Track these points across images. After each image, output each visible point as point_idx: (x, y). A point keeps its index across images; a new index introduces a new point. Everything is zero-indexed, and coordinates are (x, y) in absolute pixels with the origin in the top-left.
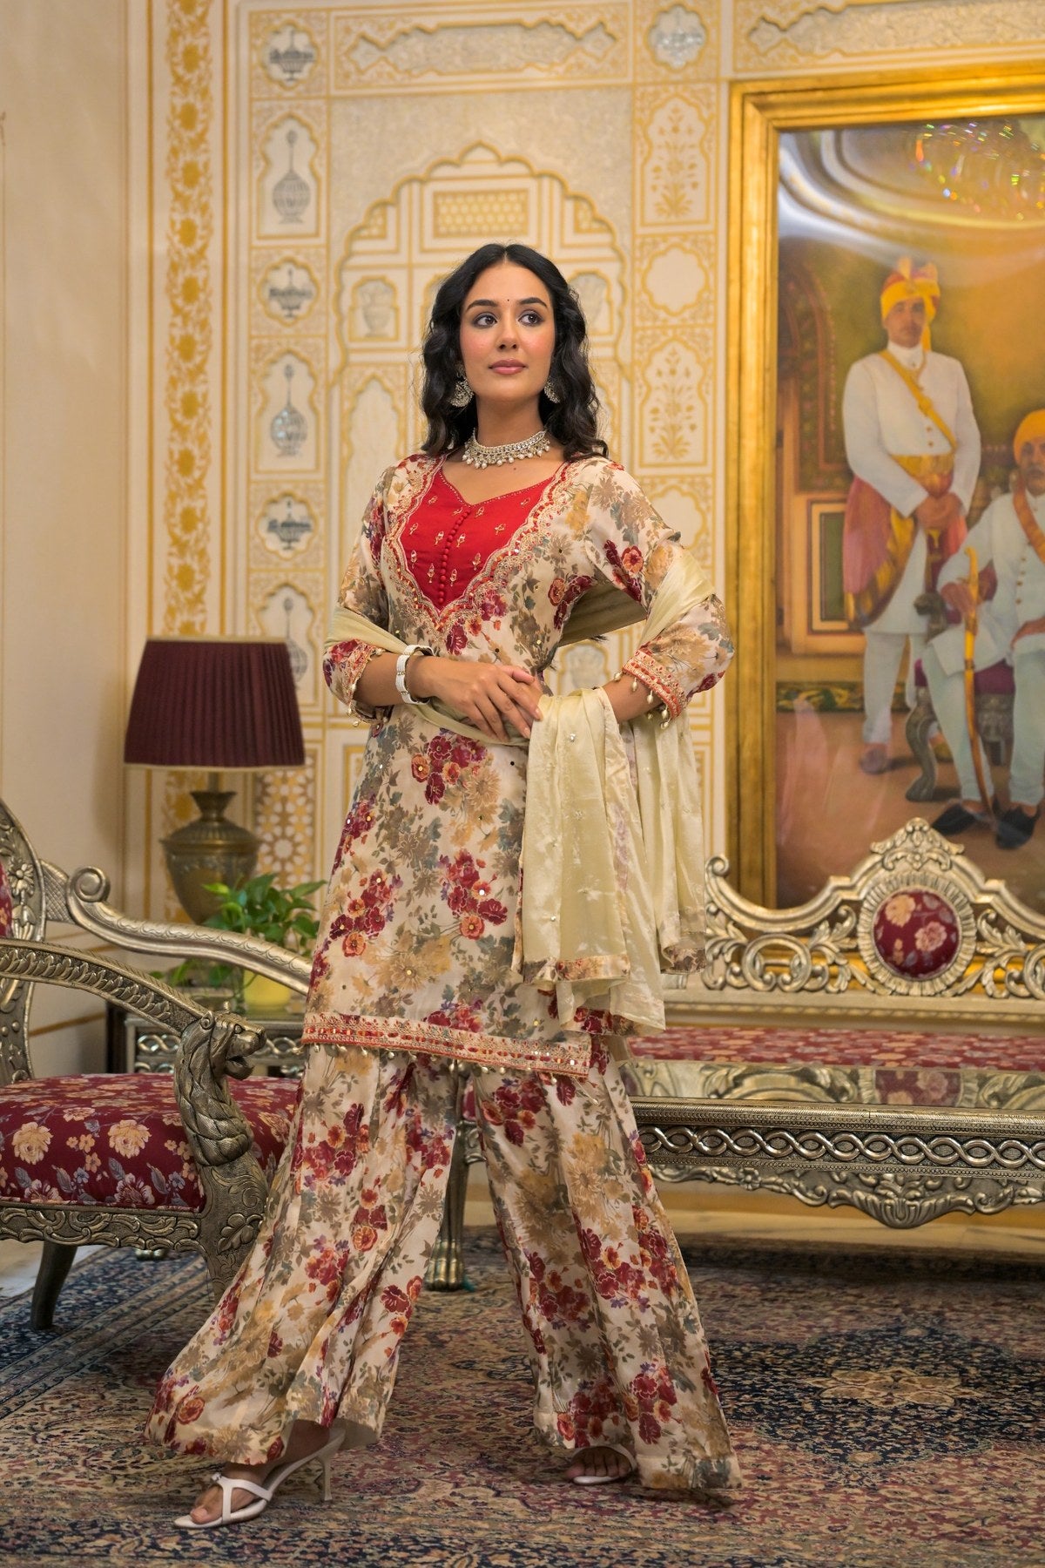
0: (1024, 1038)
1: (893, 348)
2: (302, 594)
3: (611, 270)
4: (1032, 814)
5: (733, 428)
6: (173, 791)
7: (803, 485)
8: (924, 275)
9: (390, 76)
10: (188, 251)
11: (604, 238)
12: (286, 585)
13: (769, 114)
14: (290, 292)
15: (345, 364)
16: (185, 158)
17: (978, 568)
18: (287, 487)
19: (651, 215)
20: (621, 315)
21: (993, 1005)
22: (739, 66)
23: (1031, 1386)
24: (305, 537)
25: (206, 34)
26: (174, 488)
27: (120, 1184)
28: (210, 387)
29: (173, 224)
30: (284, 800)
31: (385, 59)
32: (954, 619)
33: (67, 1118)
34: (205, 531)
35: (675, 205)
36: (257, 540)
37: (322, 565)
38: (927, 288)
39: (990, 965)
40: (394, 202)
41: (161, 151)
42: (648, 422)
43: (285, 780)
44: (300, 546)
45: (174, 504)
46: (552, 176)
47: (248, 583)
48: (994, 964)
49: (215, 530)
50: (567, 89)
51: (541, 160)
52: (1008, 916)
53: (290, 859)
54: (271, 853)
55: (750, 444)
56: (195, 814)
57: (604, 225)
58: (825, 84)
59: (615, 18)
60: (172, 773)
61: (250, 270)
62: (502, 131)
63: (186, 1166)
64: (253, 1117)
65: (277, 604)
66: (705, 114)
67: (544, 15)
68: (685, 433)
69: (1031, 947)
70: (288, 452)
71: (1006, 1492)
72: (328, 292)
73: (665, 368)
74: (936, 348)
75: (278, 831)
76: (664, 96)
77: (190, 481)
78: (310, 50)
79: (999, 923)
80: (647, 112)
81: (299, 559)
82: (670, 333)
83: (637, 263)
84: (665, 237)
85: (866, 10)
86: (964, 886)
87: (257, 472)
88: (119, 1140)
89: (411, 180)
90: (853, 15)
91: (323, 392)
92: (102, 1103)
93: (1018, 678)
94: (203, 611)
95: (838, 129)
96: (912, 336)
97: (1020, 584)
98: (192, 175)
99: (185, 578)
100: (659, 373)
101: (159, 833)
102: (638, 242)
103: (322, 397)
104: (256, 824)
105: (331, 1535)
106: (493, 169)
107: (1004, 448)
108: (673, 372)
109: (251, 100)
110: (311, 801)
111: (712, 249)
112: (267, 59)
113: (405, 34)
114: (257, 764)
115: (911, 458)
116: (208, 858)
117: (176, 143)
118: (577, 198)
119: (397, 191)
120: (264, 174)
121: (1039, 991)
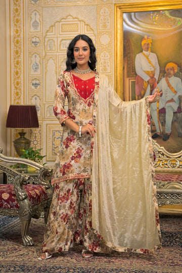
1: (144, 51)
2: (38, 97)
3: (93, 38)
4: (169, 135)
5: (116, 66)
7: (128, 76)
8: (149, 39)
9: (53, 3)
10: (17, 35)
11: (92, 32)
12: (35, 95)
13: (122, 10)
14: (35, 42)
15: (46, 55)
16: (16, 18)
18: (36, 77)
19: (100, 28)
21: (162, 169)
22: (116, 1)
23: (167, 237)
24: (39, 86)
26: (15, 78)
27: (4, 204)
28: (21, 59)
29: (14, 30)
30: (35, 134)
35: (105, 26)
36: (30, 87)
37: (42, 91)
38: (150, 41)
40: (54, 26)
41: (12, 17)
42: (100, 65)
43: (35, 130)
44: (38, 88)
45: (15, 80)
46: (83, 21)
47: (29, 95)
48: (162, 162)
49: (22, 85)
50: (85, 5)
51: (81, 18)
52: (164, 153)
53: (37, 144)
54: (33, 143)
55: (119, 69)
56: (19, 137)
57: (92, 30)
58: (131, 4)
60: (15, 129)
61: (28, 38)
62: (73, 13)
63: (16, 201)
65: (34, 98)
66: (110, 10)
68: (107, 67)
69: (169, 158)
70: (35, 71)
71: (161, 256)
72: (42, 42)
73: (103, 55)
74: (151, 52)
75: (34, 139)
76: (103, 6)
77: (18, 76)
79: (163, 154)
80: (100, 9)
81: (38, 90)
82: (104, 49)
83: (98, 37)
84: (103, 32)
86: (157, 148)
87: (30, 75)
88: (4, 196)
89: (57, 22)
92: (1, 190)
93: (166, 111)
94: (20, 100)
95: (135, 12)
96: (147, 49)
97: (167, 94)
98: (17, 21)
99: (17, 94)
101: (13, 140)
102: (98, 33)
103: (42, 61)
104: (30, 138)
106: (72, 20)
108: (105, 56)
109: (28, 7)
110: (40, 134)
111: (111, 34)
114: (30, 127)
115: (147, 71)
116: (21, 145)
117: (14, 15)
118: (87, 25)
119: (55, 24)
120: (31, 21)
121: (170, 167)
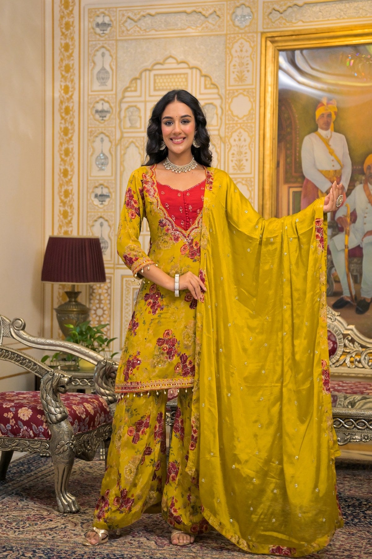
0: (360, 382)
1: (320, 130)
2: (107, 221)
3: (218, 103)
4: (369, 301)
5: (261, 160)
6: (61, 291)
7: (286, 181)
8: (331, 104)
9: (139, 32)
10: (66, 96)
11: (215, 91)
12: (101, 217)
13: (276, 45)
14: (102, 111)
15: (122, 137)
16: (65, 63)
17: (350, 212)
18: (101, 182)
20: (221, 119)
21: (349, 371)
22: (265, 27)
23: (349, 506)
24: (107, 200)
25: (73, 17)
26: (61, 182)
27: (22, 430)
28: (74, 145)
29: (61, 86)
30: (100, 295)
31: (137, 26)
32: (341, 230)
33: (4, 406)
34: (72, 198)
35: (241, 79)
36: (91, 201)
37: (113, 210)
38: (332, 109)
39: (349, 356)
40: (140, 78)
41: (57, 60)
42: (230, 158)
43: (100, 288)
44: (106, 203)
45: (61, 188)
46: (197, 68)
47: (87, 217)
48: (350, 355)
49: (76, 198)
50: (202, 36)
51: (193, 63)
52: (356, 338)
53: (102, 316)
54: (95, 313)
55: (267, 166)
56: (68, 300)
57: (215, 86)
58: (296, 33)
59: (220, 9)
60: (60, 285)
61: (88, 103)
62: (178, 51)
63: (44, 424)
64: (70, 407)
65: (98, 224)
66: (252, 45)
67: (194, 9)
68: (244, 162)
69: (364, 350)
70: (101, 169)
72: (116, 111)
73: (237, 139)
74: (336, 130)
75: (98, 306)
76: (237, 38)
77: (67, 180)
78: (110, 23)
79: (352, 341)
80: (231, 44)
81: (105, 208)
82: (239, 125)
83: (227, 100)
84: (237, 90)
85: (312, 5)
86: (340, 327)
87: (91, 176)
88: (22, 414)
89: (146, 70)
90: (307, 7)
91: (114, 148)
92: (17, 401)
93: (364, 252)
94: (72, 227)
95: (301, 50)
96: (327, 126)
97: (365, 217)
98: (68, 69)
99: (65, 214)
100: (235, 140)
101: (56, 306)
102: (228, 92)
103: (114, 149)
104: (90, 303)
105: (85, 553)
106: (175, 66)
107: (360, 167)
108: (240, 140)
109: (89, 41)
110: (110, 295)
111: (254, 95)
112: (94, 26)
113: (144, 16)
114: (88, 282)
115: (326, 171)
116: (70, 315)
117: (62, 57)
118: (206, 76)
119: (141, 74)
120: (93, 68)
121: (366, 366)
